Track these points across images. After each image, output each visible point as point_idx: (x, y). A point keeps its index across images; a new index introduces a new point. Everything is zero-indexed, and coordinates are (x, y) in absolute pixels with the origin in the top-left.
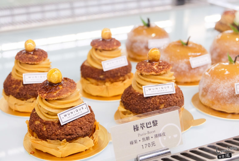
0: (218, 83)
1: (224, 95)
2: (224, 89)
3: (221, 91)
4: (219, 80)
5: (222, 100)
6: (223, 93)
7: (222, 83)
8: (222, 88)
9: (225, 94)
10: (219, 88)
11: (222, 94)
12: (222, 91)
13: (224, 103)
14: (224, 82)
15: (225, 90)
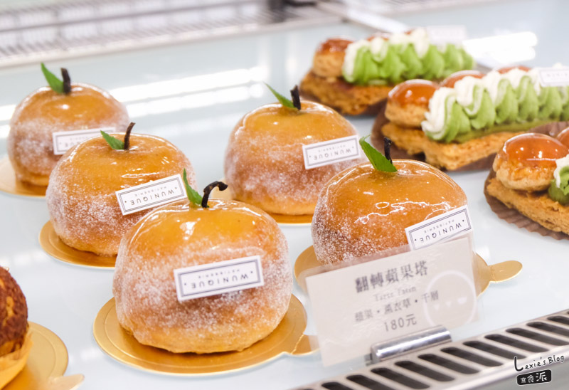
0: (138, 268)
1: (151, 303)
2: (151, 286)
3: (143, 292)
4: (141, 257)
5: (150, 318)
6: (150, 298)
7: (146, 267)
8: (146, 283)
9: (153, 301)
10: (139, 282)
11: (146, 300)
12: (146, 290)
13: (157, 326)
14: (152, 264)
15: (153, 289)
